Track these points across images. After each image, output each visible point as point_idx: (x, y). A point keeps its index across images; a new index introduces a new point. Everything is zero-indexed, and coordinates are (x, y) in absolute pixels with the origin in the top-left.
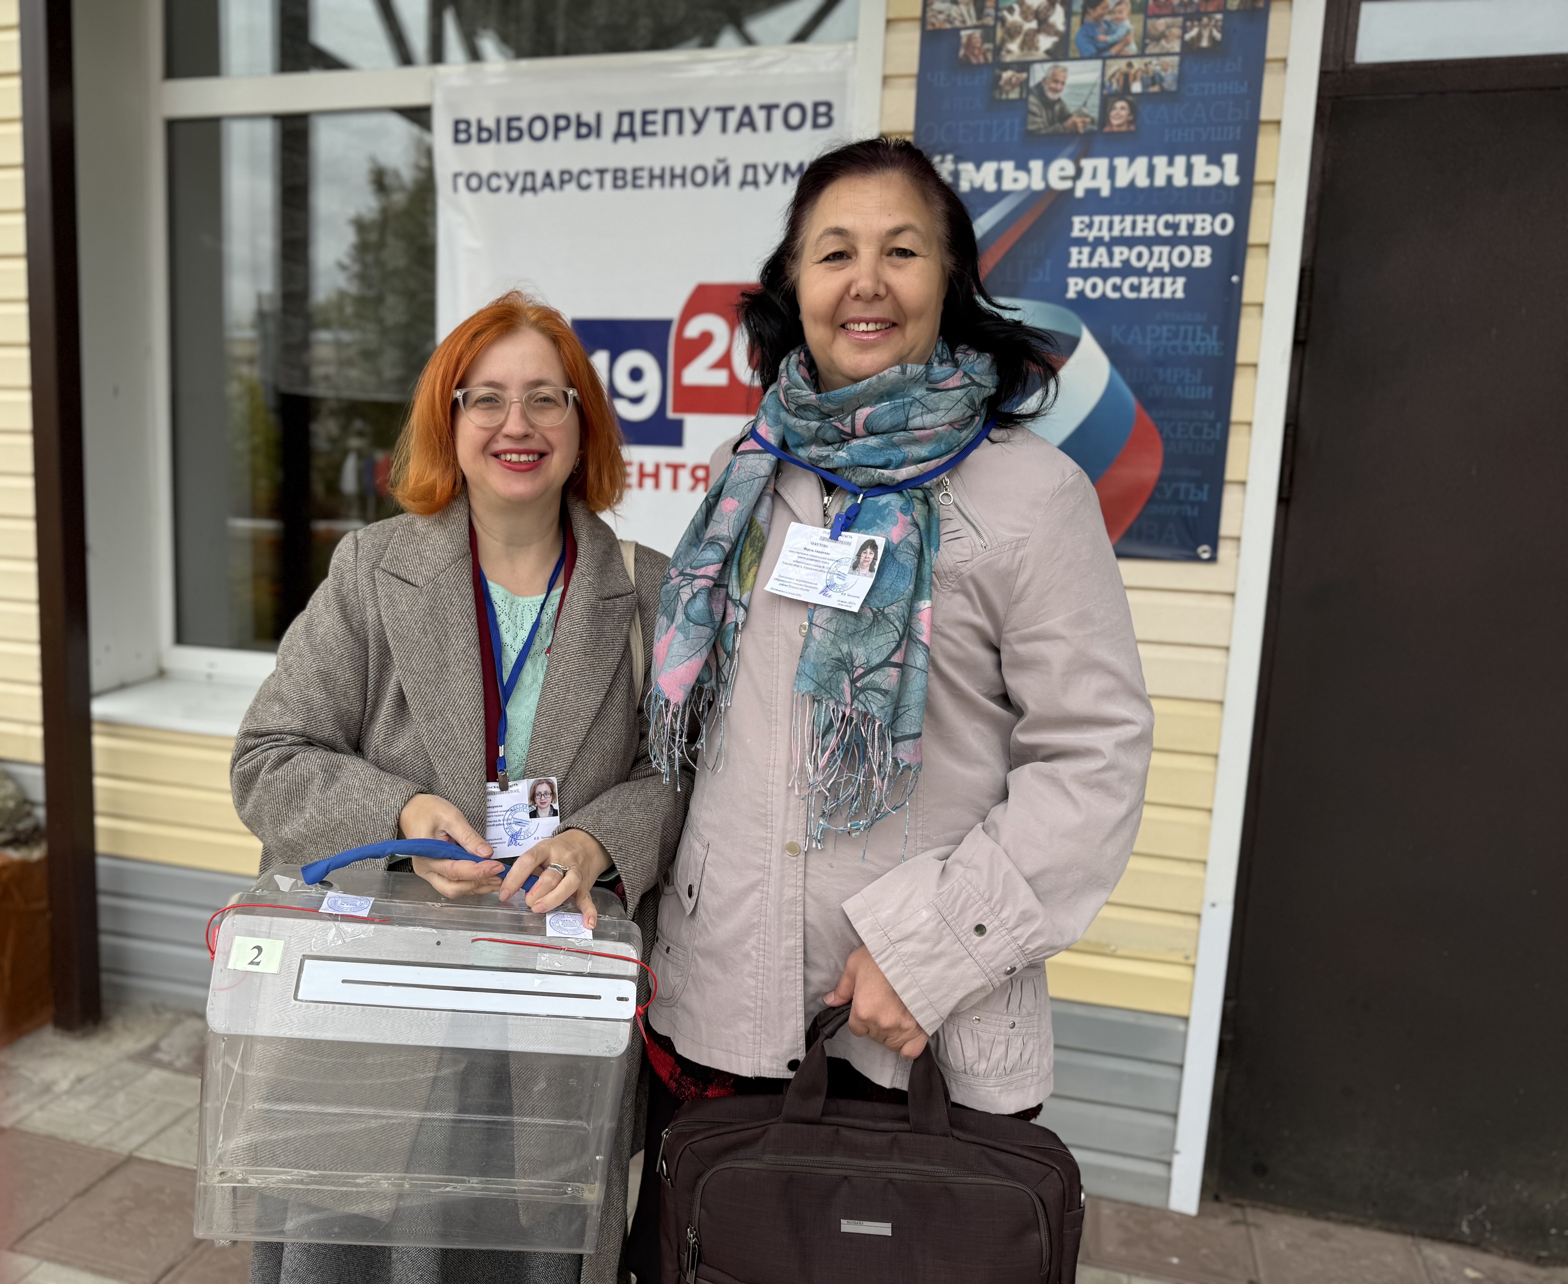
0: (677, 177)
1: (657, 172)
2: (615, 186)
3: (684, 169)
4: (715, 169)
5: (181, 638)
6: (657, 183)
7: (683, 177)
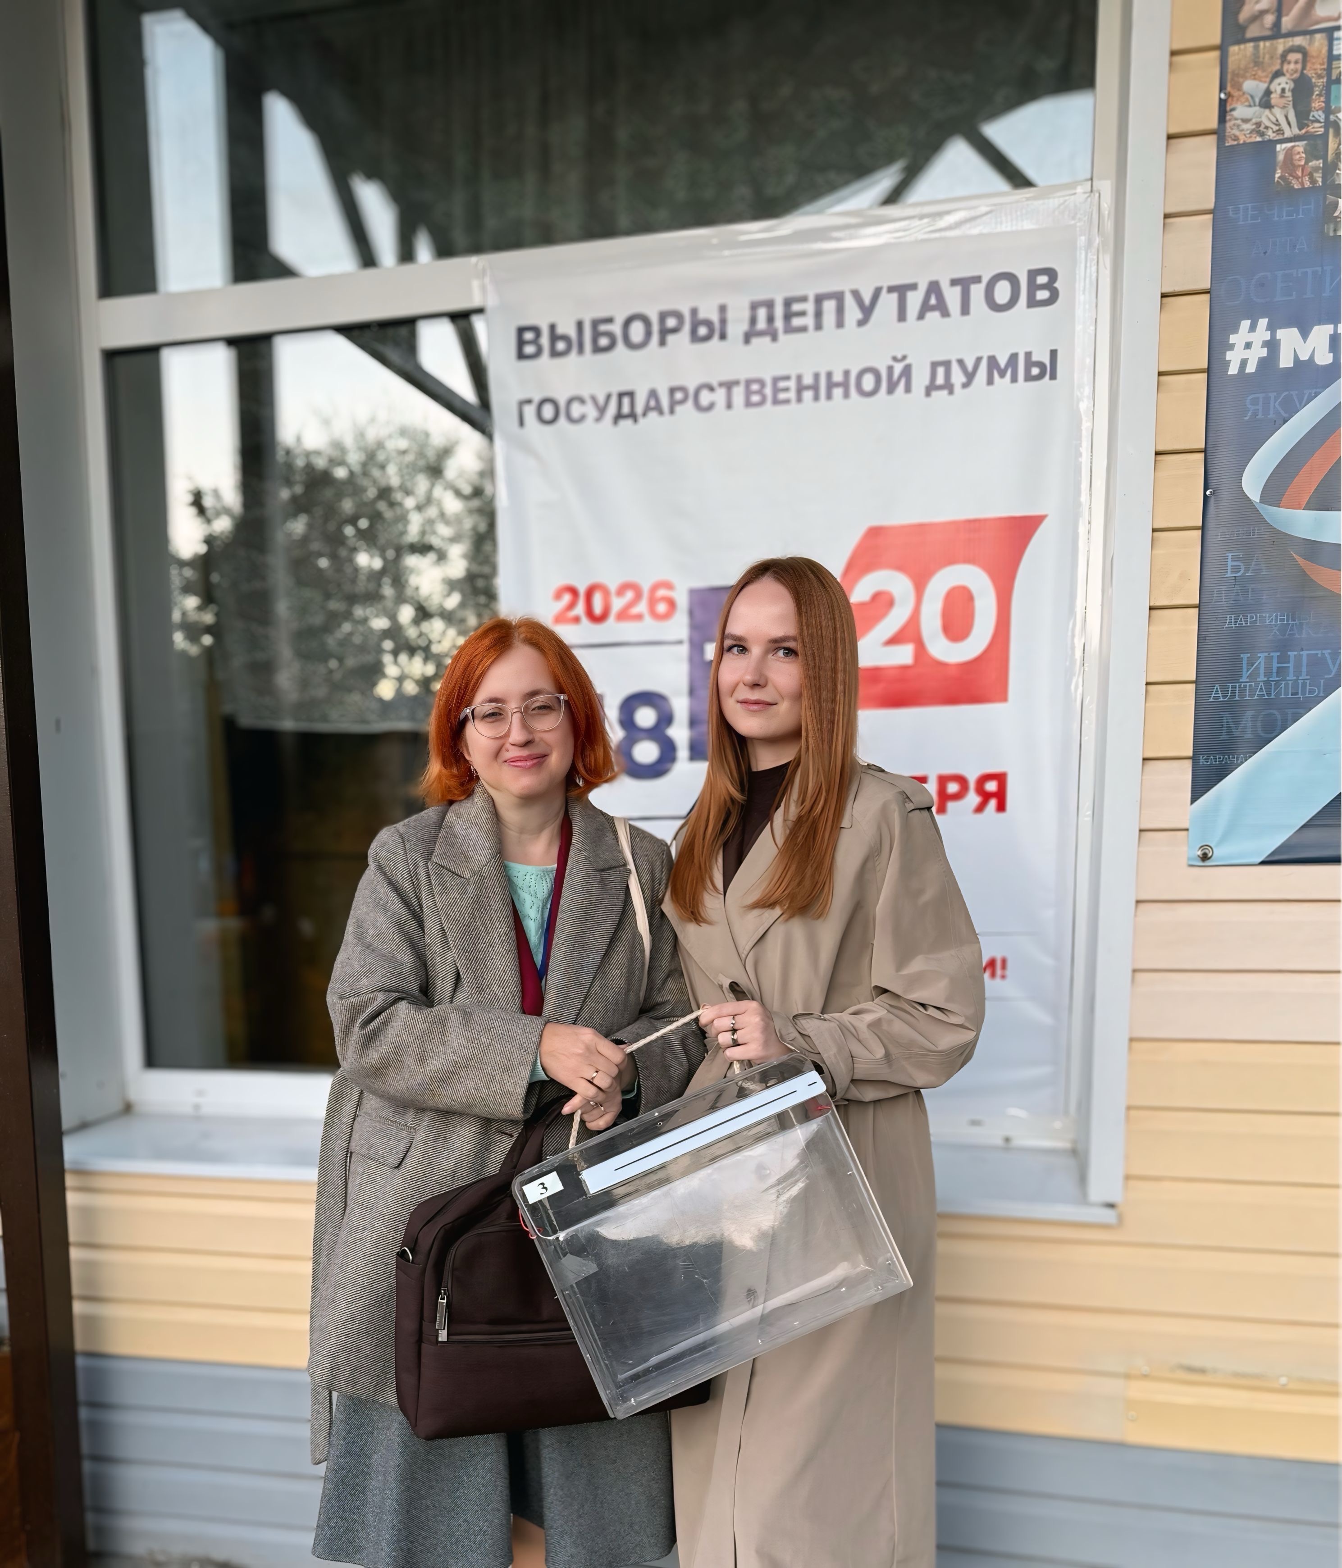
0: (838, 385)
1: (808, 380)
2: (748, 404)
3: (847, 373)
4: (890, 369)
5: (152, 1060)
6: (808, 395)
7: (845, 385)
